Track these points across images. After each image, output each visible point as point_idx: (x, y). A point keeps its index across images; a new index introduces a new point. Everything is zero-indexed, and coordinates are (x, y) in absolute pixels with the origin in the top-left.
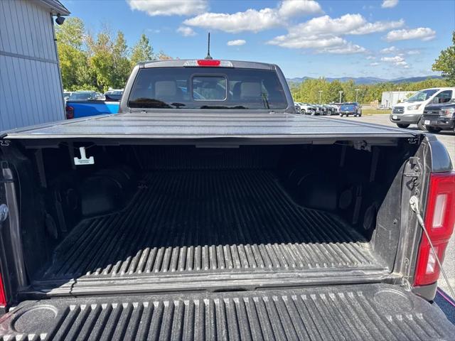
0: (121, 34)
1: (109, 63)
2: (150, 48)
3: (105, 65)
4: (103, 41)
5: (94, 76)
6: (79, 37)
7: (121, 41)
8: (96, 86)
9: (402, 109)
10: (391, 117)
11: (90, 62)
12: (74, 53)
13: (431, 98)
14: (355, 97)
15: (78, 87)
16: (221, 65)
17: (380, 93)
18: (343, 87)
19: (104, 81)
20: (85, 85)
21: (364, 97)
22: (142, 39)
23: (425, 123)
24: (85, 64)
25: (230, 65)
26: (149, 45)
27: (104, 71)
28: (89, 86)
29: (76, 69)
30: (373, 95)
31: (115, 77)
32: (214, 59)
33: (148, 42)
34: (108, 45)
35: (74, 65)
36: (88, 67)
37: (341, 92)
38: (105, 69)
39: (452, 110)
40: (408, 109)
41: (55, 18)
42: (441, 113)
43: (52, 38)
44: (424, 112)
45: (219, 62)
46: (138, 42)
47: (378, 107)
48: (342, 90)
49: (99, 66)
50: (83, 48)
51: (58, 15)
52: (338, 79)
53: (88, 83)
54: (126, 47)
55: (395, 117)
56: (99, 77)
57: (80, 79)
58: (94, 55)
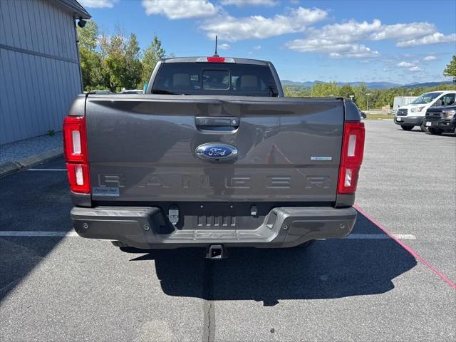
0: (133, 36)
1: (122, 65)
2: (162, 50)
3: (118, 67)
4: (117, 43)
5: (107, 77)
6: (94, 40)
7: (134, 43)
8: (109, 87)
9: (405, 111)
10: (395, 119)
11: (104, 63)
12: (88, 55)
13: (435, 100)
14: (366, 102)
15: (91, 88)
16: (225, 61)
17: (392, 98)
18: (354, 91)
19: (116, 82)
20: (98, 86)
21: (375, 102)
22: (154, 42)
23: (427, 125)
24: (99, 65)
25: (232, 61)
26: (161, 47)
27: (117, 72)
28: (102, 87)
29: (90, 70)
30: (385, 100)
31: (127, 78)
32: (220, 56)
33: (160, 45)
34: (122, 47)
35: (89, 66)
36: (102, 69)
37: (352, 96)
38: (118, 70)
39: (453, 112)
40: (412, 111)
41: (77, 21)
42: (442, 115)
43: (74, 40)
44: (427, 114)
45: (224, 59)
46: (150, 45)
47: (389, 111)
48: (353, 94)
49: (112, 67)
50: (98, 50)
51: (81, 18)
52: (349, 83)
53: (101, 84)
54: (139, 49)
55: (399, 119)
56: (112, 78)
57: (94, 80)
58: (107, 57)
